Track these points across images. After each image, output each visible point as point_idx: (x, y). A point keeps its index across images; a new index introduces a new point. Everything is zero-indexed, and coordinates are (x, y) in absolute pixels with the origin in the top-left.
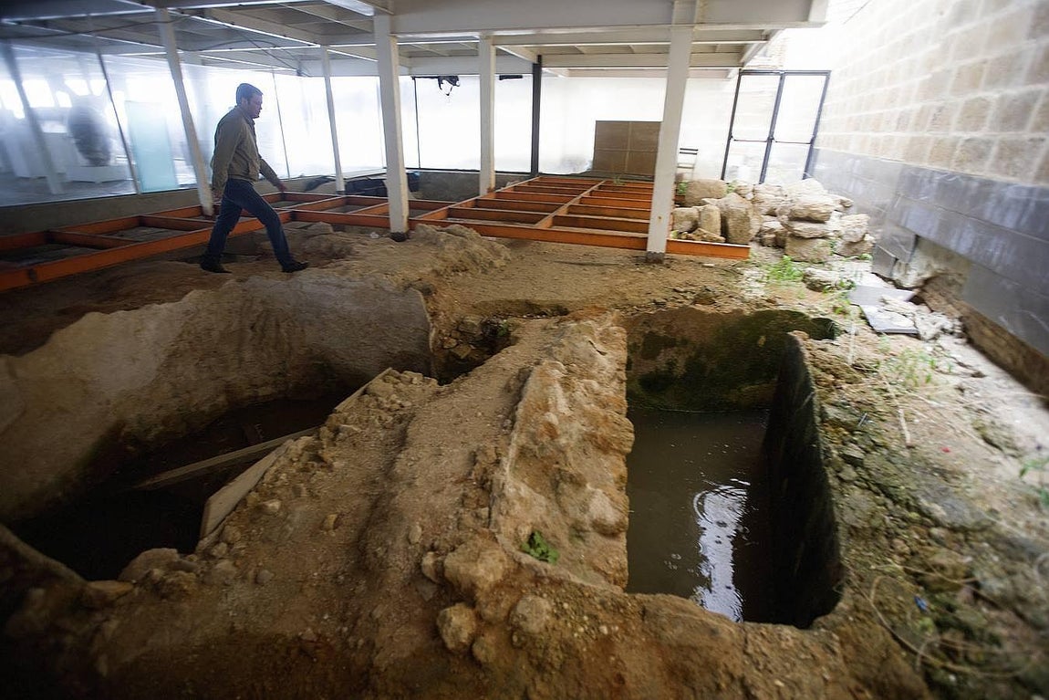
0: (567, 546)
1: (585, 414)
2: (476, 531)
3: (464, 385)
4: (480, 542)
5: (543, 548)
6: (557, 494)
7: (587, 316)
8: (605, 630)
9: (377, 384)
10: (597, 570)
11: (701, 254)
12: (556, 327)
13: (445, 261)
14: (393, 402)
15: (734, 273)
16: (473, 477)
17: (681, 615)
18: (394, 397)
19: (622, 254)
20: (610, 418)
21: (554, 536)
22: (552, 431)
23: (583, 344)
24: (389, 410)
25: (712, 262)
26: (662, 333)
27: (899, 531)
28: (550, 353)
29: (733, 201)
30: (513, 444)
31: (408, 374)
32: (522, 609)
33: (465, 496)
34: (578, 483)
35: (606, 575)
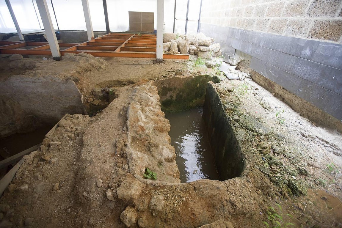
0: (158, 170)
1: (152, 120)
2: (126, 176)
3: (102, 116)
4: (129, 179)
5: (151, 173)
6: (150, 152)
7: (142, 83)
8: (184, 199)
9: (63, 122)
10: (170, 175)
11: (174, 58)
12: (132, 89)
13: (81, 67)
14: (72, 128)
15: (184, 64)
16: (117, 153)
17: (207, 185)
18: (72, 126)
19: (147, 60)
20: (161, 120)
21: (153, 168)
22: (142, 128)
23: (144, 94)
24: (71, 131)
25: (178, 61)
26: (168, 86)
27: (253, 139)
28: (132, 99)
29: (180, 40)
30: (129, 137)
31: (76, 115)
32: (153, 202)
33: (116, 162)
34: (156, 146)
35: (173, 176)
